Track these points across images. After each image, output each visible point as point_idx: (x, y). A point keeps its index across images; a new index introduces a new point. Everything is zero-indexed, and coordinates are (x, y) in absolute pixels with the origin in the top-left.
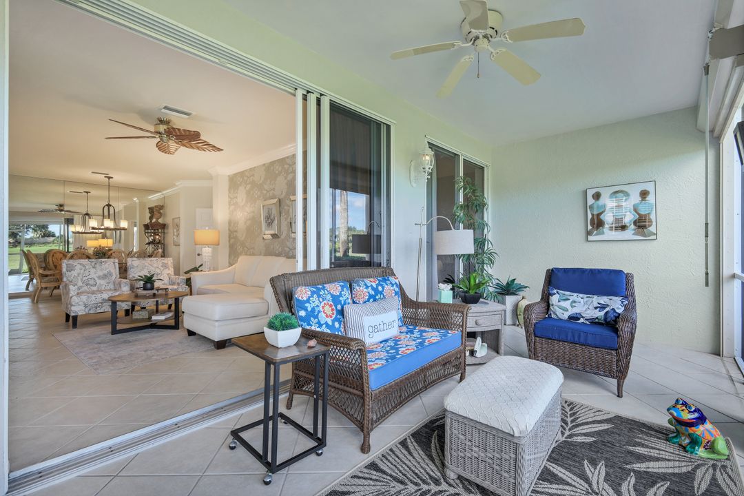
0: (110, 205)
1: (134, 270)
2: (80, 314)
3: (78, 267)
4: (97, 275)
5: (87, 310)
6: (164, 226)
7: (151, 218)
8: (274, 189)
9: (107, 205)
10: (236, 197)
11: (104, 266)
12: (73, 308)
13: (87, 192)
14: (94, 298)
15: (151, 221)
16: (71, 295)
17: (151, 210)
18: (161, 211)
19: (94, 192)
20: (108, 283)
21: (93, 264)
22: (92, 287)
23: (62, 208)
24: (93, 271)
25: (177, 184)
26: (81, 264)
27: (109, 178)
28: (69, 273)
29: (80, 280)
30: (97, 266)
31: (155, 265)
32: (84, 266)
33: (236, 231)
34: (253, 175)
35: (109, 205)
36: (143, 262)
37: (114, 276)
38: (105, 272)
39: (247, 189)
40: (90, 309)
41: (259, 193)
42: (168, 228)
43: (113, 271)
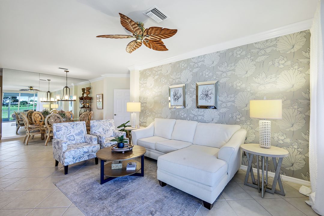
1: (95, 128)
2: (70, 164)
3: (64, 128)
4: (75, 133)
5: (74, 161)
6: (91, 99)
7: (83, 94)
8: (180, 78)
9: (66, 87)
10: (146, 83)
11: (79, 126)
12: (66, 161)
13: (49, 80)
14: (79, 152)
15: (83, 96)
16: (63, 150)
17: (83, 90)
18: (89, 90)
19: (53, 80)
20: (81, 138)
21: (72, 125)
22: (72, 141)
23: (31, 88)
24: (72, 130)
25: (102, 76)
26: (65, 126)
27: (67, 72)
28: (58, 133)
29: (65, 137)
30: (74, 127)
31: (106, 124)
32: (66, 127)
33: (146, 103)
34: (161, 70)
35: (67, 87)
36: (100, 123)
37: (84, 133)
38: (79, 131)
39: (155, 78)
40: (76, 160)
41: (166, 81)
42: (92, 100)
43: (83, 130)
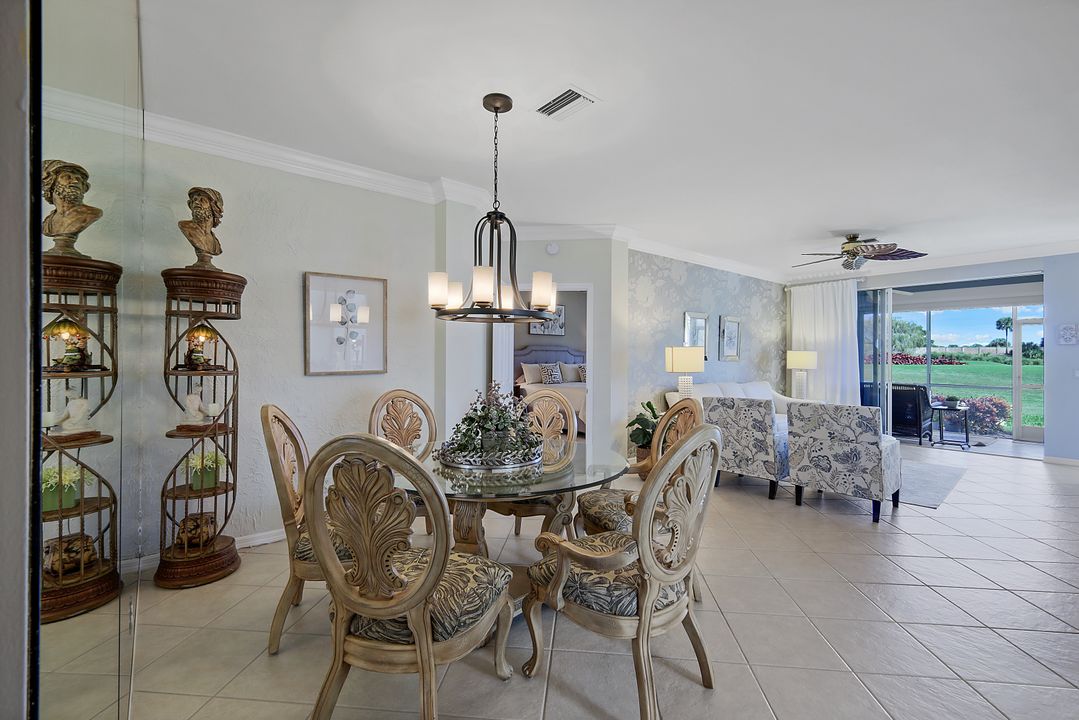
0: (502, 217)
